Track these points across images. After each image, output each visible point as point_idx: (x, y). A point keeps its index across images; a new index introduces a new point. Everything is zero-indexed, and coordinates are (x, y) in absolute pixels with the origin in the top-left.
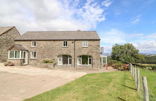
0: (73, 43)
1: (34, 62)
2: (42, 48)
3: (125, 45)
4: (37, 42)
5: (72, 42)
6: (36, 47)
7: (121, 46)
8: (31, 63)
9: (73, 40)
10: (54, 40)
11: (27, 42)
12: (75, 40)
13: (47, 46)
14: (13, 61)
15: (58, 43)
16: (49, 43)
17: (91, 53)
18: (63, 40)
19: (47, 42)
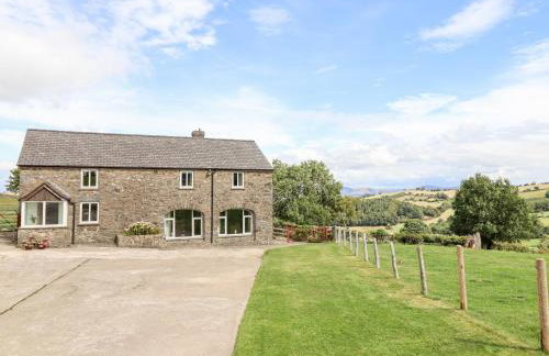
0: (208, 176)
1: (92, 234)
2: (117, 190)
3: (304, 165)
4: (102, 172)
5: (204, 174)
6: (96, 187)
7: (289, 169)
8: (82, 237)
9: (207, 170)
10: (156, 169)
11: (65, 173)
12: (215, 170)
13: (132, 185)
14: (43, 235)
15: (167, 176)
16: (139, 176)
17: (252, 204)
18: (180, 169)
19: (132, 172)
